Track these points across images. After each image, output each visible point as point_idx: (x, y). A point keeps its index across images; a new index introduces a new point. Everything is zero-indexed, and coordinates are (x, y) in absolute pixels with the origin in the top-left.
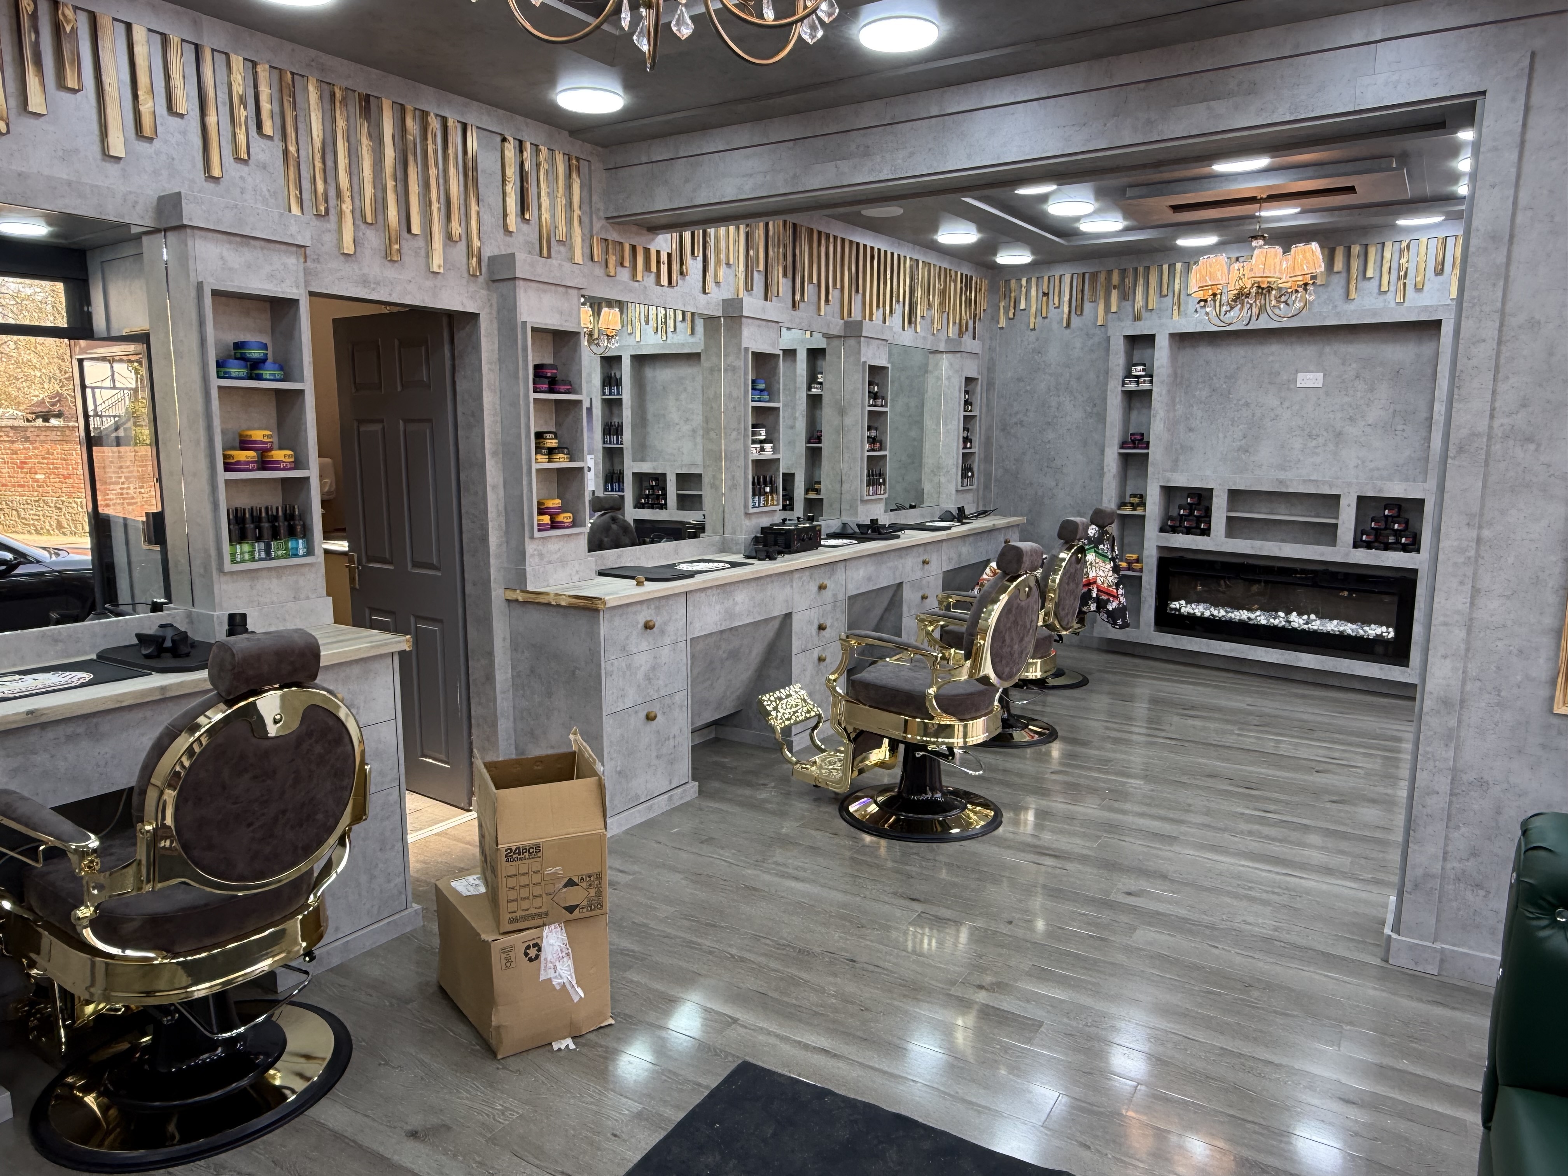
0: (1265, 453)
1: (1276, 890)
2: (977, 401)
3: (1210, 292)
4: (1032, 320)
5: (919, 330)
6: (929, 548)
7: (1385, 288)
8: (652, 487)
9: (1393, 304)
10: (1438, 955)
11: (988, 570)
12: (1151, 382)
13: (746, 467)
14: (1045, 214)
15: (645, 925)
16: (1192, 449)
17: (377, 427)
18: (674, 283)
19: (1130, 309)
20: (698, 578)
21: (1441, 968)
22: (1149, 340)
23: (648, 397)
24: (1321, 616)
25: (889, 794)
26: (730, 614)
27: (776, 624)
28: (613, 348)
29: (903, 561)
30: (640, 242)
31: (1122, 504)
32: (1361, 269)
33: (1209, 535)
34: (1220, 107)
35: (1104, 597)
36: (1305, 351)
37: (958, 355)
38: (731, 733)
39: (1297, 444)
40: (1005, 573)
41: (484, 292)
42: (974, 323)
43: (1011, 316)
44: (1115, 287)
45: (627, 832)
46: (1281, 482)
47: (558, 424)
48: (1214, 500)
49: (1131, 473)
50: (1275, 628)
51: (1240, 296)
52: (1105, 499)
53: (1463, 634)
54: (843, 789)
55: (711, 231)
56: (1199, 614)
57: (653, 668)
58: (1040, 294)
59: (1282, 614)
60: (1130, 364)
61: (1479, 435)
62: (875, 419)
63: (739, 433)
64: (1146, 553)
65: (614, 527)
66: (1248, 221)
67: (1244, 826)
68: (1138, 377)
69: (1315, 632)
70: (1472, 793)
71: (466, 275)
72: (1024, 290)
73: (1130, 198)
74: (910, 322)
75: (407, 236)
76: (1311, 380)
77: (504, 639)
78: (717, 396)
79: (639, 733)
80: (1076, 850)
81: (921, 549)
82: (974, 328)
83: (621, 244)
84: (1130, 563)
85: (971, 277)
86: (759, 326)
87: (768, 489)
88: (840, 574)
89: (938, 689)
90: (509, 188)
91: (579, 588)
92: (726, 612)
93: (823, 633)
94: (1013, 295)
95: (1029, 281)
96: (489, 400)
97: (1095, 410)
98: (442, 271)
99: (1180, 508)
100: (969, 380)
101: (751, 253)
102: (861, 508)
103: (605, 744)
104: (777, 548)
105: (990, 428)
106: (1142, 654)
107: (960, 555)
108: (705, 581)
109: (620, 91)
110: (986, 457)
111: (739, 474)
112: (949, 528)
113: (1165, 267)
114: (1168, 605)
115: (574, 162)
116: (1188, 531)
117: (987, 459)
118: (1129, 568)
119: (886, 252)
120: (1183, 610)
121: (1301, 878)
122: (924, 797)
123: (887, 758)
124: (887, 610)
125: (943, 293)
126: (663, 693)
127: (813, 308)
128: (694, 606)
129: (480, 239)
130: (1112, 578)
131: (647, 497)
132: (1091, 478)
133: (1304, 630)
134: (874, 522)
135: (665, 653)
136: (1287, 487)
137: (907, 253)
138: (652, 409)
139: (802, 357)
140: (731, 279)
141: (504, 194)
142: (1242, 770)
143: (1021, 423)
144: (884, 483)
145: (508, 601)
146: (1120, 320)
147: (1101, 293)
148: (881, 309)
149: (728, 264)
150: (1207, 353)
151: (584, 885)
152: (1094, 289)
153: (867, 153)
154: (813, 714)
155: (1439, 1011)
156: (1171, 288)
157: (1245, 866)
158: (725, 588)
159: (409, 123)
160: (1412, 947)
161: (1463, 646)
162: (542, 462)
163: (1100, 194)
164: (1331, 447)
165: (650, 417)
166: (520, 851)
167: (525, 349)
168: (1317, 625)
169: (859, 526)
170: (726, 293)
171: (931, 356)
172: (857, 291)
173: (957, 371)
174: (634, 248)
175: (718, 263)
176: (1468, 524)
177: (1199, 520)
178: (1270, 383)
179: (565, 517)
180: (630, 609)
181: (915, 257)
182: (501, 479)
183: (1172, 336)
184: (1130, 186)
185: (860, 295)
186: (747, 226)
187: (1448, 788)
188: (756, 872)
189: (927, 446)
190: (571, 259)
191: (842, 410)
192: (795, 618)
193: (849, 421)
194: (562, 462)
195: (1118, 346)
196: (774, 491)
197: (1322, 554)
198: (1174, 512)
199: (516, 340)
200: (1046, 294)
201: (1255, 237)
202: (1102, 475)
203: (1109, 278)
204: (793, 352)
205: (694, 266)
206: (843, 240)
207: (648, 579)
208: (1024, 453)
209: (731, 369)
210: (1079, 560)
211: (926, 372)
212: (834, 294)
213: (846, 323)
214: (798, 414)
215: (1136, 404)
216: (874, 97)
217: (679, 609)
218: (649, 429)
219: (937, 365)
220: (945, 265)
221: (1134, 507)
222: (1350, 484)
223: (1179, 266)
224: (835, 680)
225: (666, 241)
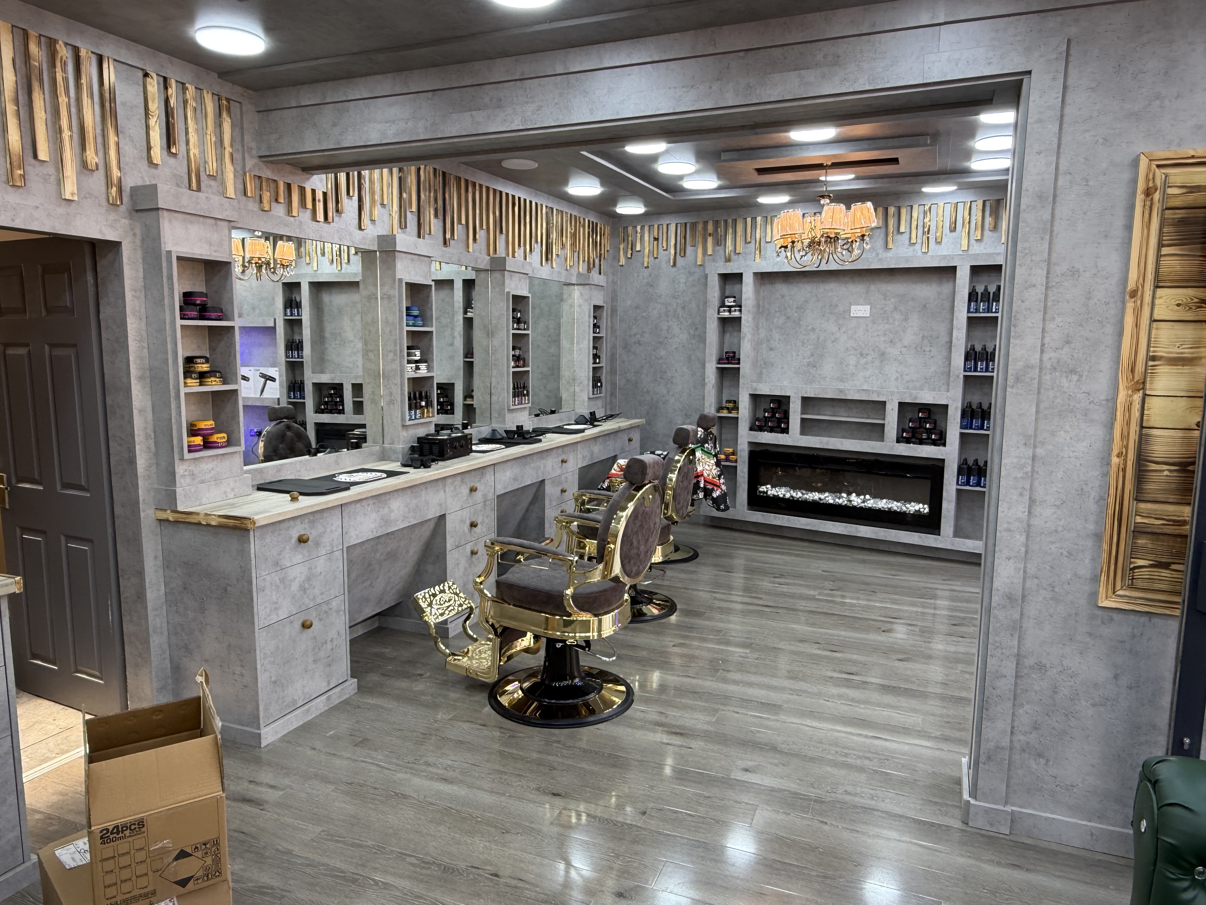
0: (828, 368)
1: (867, 755)
2: (603, 324)
3: (790, 240)
4: (646, 259)
5: (554, 266)
6: (566, 449)
7: (913, 241)
8: (331, 395)
9: (920, 253)
10: (1009, 818)
11: (615, 466)
12: (740, 311)
13: (402, 385)
14: (656, 173)
15: (289, 852)
16: (773, 365)
17: (23, 351)
18: (330, 219)
19: (722, 252)
20: (354, 490)
21: (1011, 828)
22: (738, 277)
23: (325, 318)
24: (874, 496)
25: (534, 680)
26: (386, 521)
27: (432, 525)
28: (290, 276)
29: (544, 461)
30: (295, 180)
31: (720, 409)
32: (896, 226)
33: (788, 433)
34: (810, 75)
35: (710, 487)
36: (855, 288)
37: (587, 287)
38: (392, 623)
39: (852, 361)
40: (632, 484)
41: (125, 222)
42: (600, 261)
43: (629, 256)
44: (710, 235)
45: (283, 739)
46: (841, 391)
47: (212, 349)
48: (791, 405)
49: (726, 383)
50: (840, 506)
51: (813, 244)
52: (707, 404)
53: (1023, 539)
54: (493, 677)
55: (366, 173)
56: (781, 496)
57: (308, 579)
58: (652, 239)
59: (844, 495)
60: (723, 297)
61: (1032, 367)
62: (519, 341)
63: (395, 354)
64: (739, 447)
65: (289, 434)
66: (812, 185)
67: (835, 691)
68: (730, 307)
69: (870, 509)
70: (1034, 676)
71: (104, 203)
72: (639, 235)
73: (725, 161)
74: (547, 259)
75: (33, 161)
76: (861, 311)
77: (156, 558)
78: (375, 322)
79: (294, 641)
80: (699, 726)
81: (560, 450)
82: (600, 265)
83: (275, 181)
84: (727, 455)
85: (597, 224)
86: (412, 260)
87: (423, 403)
88: (489, 477)
89: (575, 589)
90: (152, 122)
91: (233, 506)
92: (382, 519)
93: (474, 529)
94: (630, 239)
95: (642, 228)
96: (133, 326)
97: (697, 333)
98: (76, 198)
99: (765, 411)
100: (596, 308)
101: (404, 195)
102: (508, 416)
103: (258, 658)
104: (431, 457)
105: (614, 347)
106: (738, 528)
107: (592, 454)
108: (359, 494)
109: (260, 31)
110: (611, 369)
111: (396, 391)
112: (582, 431)
113: (749, 220)
114: (758, 489)
115: (225, 102)
116: (772, 430)
117: (613, 371)
118: (727, 460)
119: (525, 200)
120: (769, 492)
121: (886, 740)
122: (565, 683)
123: (532, 643)
124: (532, 503)
125: (574, 236)
126: (319, 601)
127: (462, 245)
128: (349, 517)
129: (120, 168)
130: (715, 471)
131: (326, 403)
132: (695, 387)
133: (861, 508)
134: (520, 428)
135: (321, 565)
136: (846, 395)
137: (544, 202)
138: (329, 328)
139: (458, 286)
140: (386, 218)
141: (147, 127)
142: (826, 634)
143: (639, 343)
144: (528, 394)
145: (160, 521)
146: (714, 260)
147: (700, 239)
148: (522, 248)
149: (383, 205)
150: (782, 289)
151: (199, 854)
152: (694, 236)
153: (499, 105)
154: (465, 606)
155: (1018, 875)
156: (753, 237)
157: (840, 732)
158: (379, 498)
159: (33, 48)
160: (987, 811)
161: (1023, 549)
162: (194, 386)
163: (701, 156)
164: (877, 363)
165: (327, 335)
166: (118, 829)
167: (170, 277)
168: (871, 503)
169: (506, 432)
170: (381, 229)
171: (565, 287)
172: (501, 232)
173: (586, 300)
174: (289, 186)
175: (373, 201)
176: (1025, 444)
177: (779, 421)
178: (830, 313)
179: (219, 438)
180: (282, 525)
181: (550, 205)
182: (149, 404)
183: (755, 274)
184: (725, 151)
185: (504, 236)
186: (401, 170)
187: (1014, 672)
188: (408, 776)
189: (564, 361)
190: (223, 193)
191: (490, 334)
192: (448, 518)
193: (496, 342)
194: (214, 385)
195: (714, 282)
196: (429, 404)
197: (873, 448)
198: (760, 415)
199: (161, 269)
200: (656, 239)
201: (823, 197)
202: (703, 385)
203: (705, 229)
204: (450, 283)
205: (350, 205)
206: (488, 188)
207: (302, 494)
208: (642, 367)
209: (387, 297)
210: (691, 461)
211: (562, 300)
212: (481, 234)
213: (492, 258)
214: (456, 334)
215: (729, 328)
216: (504, 54)
217: (334, 522)
218: (327, 346)
219: (570, 295)
220: (574, 213)
221: (729, 410)
222: (892, 393)
223: (759, 219)
224: (481, 583)
225: (321, 181)
